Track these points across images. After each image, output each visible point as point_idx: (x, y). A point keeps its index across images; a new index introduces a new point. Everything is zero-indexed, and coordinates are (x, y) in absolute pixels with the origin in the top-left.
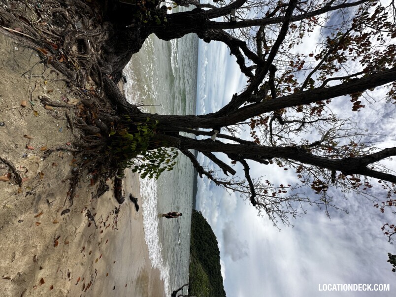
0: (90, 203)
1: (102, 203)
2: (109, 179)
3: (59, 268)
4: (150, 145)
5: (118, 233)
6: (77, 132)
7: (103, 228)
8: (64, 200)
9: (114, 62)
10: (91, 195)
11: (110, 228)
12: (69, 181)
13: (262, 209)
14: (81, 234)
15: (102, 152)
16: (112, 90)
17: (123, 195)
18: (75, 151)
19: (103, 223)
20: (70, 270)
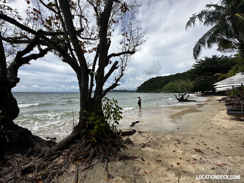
0: (137, 147)
1: (137, 141)
2: (122, 139)
3: (171, 157)
4: (101, 115)
5: (152, 131)
6: (95, 162)
7: (150, 138)
8: (137, 161)
9: (40, 146)
10: (133, 148)
11: (149, 134)
12: (125, 161)
13: (137, 48)
14: (154, 149)
15: (106, 145)
16: (63, 144)
17: (131, 130)
18: (107, 161)
19: (147, 139)
20: (172, 151)
